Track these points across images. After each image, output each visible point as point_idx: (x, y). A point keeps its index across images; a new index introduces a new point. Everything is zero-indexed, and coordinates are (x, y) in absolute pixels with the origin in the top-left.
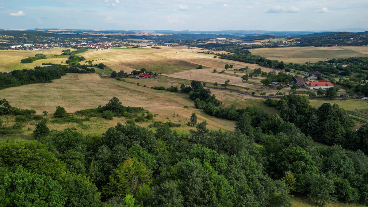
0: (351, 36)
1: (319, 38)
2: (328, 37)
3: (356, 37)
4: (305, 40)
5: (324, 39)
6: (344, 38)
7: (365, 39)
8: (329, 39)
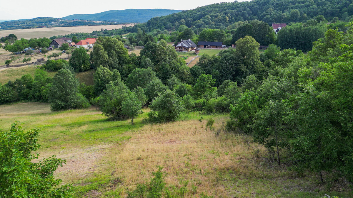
0: (52, 20)
1: (21, 23)
2: (30, 21)
3: (56, 22)
4: (6, 25)
5: (26, 23)
6: (46, 22)
7: (65, 23)
8: (32, 24)
